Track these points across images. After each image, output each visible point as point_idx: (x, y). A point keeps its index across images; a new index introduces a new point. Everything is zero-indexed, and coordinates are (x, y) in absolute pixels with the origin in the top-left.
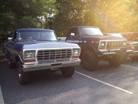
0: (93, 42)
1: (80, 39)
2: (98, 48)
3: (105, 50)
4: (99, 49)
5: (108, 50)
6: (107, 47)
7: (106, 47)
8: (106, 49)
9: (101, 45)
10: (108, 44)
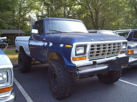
0: (62, 45)
1: (44, 39)
2: (71, 58)
3: (87, 62)
4: (72, 61)
5: (91, 62)
6: (91, 56)
7: (87, 55)
8: (88, 59)
9: (77, 53)
10: (92, 49)
